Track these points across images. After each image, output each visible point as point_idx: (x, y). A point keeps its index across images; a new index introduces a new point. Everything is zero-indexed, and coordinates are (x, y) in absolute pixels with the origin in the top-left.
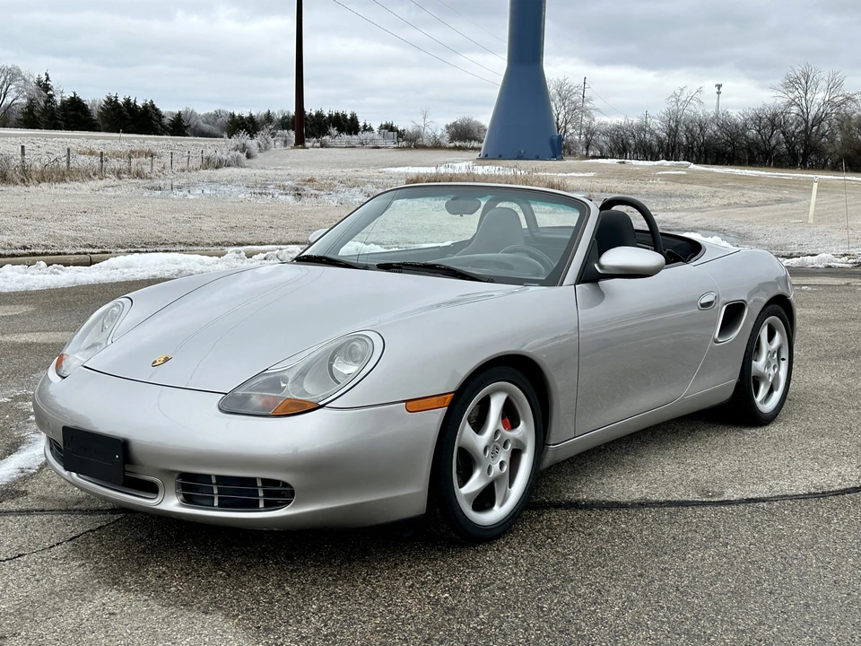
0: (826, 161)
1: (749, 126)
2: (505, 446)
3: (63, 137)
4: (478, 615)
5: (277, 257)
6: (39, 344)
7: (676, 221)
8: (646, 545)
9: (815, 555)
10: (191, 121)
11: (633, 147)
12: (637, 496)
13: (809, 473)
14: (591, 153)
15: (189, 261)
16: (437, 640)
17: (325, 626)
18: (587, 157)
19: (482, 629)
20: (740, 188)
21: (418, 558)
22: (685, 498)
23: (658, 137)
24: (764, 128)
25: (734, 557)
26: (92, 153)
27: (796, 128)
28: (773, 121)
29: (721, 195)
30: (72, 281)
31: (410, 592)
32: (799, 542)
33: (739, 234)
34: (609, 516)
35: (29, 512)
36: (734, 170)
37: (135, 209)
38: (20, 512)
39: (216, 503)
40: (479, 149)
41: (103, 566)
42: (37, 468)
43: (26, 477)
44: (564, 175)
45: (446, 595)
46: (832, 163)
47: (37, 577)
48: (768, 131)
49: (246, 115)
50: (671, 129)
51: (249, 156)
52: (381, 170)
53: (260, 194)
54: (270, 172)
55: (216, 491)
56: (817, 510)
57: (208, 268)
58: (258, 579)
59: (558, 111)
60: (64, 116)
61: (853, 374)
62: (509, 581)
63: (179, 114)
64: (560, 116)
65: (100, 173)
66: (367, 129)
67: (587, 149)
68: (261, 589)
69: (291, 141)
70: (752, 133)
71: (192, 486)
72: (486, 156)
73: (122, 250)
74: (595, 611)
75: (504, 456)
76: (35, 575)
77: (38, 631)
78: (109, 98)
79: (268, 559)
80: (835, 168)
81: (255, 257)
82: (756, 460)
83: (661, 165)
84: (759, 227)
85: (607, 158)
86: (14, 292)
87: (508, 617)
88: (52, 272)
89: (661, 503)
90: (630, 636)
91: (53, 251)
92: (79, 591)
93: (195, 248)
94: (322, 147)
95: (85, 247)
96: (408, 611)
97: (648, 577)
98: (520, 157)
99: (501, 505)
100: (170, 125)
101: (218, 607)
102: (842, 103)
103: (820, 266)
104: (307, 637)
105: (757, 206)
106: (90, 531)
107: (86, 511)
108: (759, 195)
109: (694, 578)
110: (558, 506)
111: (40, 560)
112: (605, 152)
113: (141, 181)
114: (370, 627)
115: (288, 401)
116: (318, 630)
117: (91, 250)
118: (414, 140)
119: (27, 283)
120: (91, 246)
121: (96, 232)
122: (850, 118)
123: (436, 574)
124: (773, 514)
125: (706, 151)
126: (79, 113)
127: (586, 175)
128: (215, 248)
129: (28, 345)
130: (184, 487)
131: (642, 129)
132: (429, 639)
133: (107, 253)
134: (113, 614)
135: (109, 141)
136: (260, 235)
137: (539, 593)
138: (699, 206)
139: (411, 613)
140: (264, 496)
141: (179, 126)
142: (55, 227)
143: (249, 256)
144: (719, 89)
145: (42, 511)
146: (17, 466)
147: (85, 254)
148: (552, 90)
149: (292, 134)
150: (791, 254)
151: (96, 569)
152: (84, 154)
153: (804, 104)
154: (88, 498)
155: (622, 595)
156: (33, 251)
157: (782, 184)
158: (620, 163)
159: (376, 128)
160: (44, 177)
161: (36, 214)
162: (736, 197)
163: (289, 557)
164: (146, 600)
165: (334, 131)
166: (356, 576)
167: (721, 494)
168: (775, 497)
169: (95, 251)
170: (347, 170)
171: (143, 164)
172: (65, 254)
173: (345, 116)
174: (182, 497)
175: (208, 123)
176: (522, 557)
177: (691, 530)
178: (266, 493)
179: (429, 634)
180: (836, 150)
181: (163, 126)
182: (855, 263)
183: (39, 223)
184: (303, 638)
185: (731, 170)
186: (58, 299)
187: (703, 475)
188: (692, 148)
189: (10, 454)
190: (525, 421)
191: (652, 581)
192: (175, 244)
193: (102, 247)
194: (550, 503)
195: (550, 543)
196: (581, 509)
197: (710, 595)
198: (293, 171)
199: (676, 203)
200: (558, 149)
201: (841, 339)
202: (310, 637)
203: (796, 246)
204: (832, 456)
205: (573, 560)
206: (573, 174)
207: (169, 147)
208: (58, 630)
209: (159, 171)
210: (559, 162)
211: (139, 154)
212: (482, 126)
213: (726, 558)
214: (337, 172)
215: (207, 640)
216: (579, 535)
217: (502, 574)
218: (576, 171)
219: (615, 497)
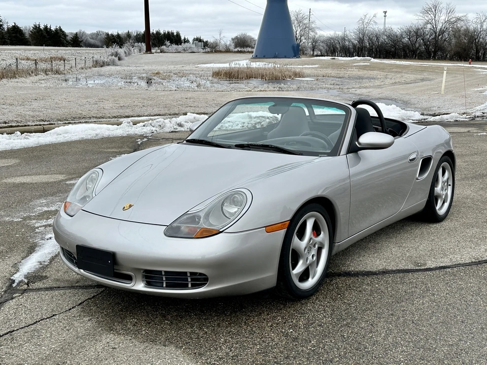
0: (446, 56)
1: (404, 36)
2: (314, 246)
3: (10, 50)
4: (311, 342)
5: (151, 124)
6: (28, 184)
7: (368, 94)
8: (391, 296)
9: (482, 299)
10: (83, 38)
11: (339, 49)
12: (381, 268)
13: (470, 250)
14: (315, 53)
15: (101, 128)
16: (292, 357)
17: (231, 351)
18: (313, 56)
19: (314, 350)
20: (400, 72)
21: (271, 309)
22: (406, 268)
23: (353, 44)
24: (412, 37)
25: (439, 302)
26: (28, 59)
27: (430, 37)
28: (417, 33)
29: (390, 77)
30: (37, 143)
31: (272, 329)
32: (472, 291)
33: (404, 102)
34: (368, 280)
35: (51, 289)
36: (396, 62)
37: (64, 96)
38: (47, 289)
39: (164, 286)
40: (252, 52)
41: (102, 320)
42: (49, 261)
43: (43, 267)
44: (301, 66)
45: (291, 330)
46: (450, 56)
47: (67, 328)
48: (414, 39)
49: (115, 34)
50: (360, 39)
51: (120, 59)
52: (196, 66)
53: (130, 82)
54: (133, 68)
55: (164, 279)
56: (478, 272)
57: (112, 132)
58: (188, 325)
59: (297, 30)
60: (9, 37)
61: (482, 188)
62: (323, 321)
63: (76, 34)
64: (298, 32)
65: (36, 72)
66: (186, 41)
67: (313, 51)
68: (191, 330)
69: (143, 50)
70: (406, 40)
71: (151, 277)
72: (256, 56)
73: (61, 122)
74: (372, 337)
75: (314, 251)
76: (66, 327)
77: (76, 360)
78: (35, 26)
79: (191, 313)
80: (451, 59)
81: (138, 124)
82: (440, 243)
83: (355, 60)
84: (414, 97)
85: (325, 56)
86: (5, 151)
87: (327, 342)
88: (25, 138)
89: (394, 271)
90: (393, 350)
91: (22, 124)
92: (92, 336)
93: (102, 120)
94: (161, 52)
95: (40, 121)
96: (273, 340)
97: (396, 315)
98: (276, 57)
99: (313, 278)
100: (71, 40)
101: (171, 342)
102: (456, 22)
103: (452, 120)
104: (222, 358)
105: (411, 83)
106: (89, 299)
107: (83, 287)
108: (412, 77)
109: (420, 315)
110: (339, 275)
111: (66, 318)
112: (323, 52)
113: (59, 76)
114: (254, 351)
115: (203, 229)
116: (227, 354)
117: (43, 123)
118: (215, 48)
119: (11, 145)
120: (43, 120)
121: (45, 112)
122: (460, 31)
123: (283, 318)
124: (455, 275)
125: (380, 51)
126: (18, 35)
127: (313, 66)
128: (113, 119)
129: (23, 184)
130: (146, 277)
131: (343, 39)
132: (288, 357)
133: (52, 124)
134: (115, 348)
135: (37, 52)
136: (138, 111)
137: (340, 327)
138: (379, 84)
139: (275, 342)
140: (191, 281)
141: (76, 41)
142: (20, 110)
143: (135, 124)
144: (385, 14)
145: (59, 287)
146: (37, 261)
147: (40, 125)
148: (293, 18)
149: (144, 46)
150: (435, 114)
151: (99, 322)
152: (24, 60)
153: (434, 23)
154: (82, 279)
155: (384, 326)
156: (10, 124)
157: (423, 70)
158: (332, 59)
159: (191, 41)
160: (4, 76)
161: (8, 102)
162: (398, 78)
163: (202, 311)
164: (130, 339)
165: (168, 43)
166: (240, 321)
167: (425, 264)
168: (454, 265)
169: (46, 123)
170: (177, 66)
171: (59, 65)
172: (29, 126)
173: (173, 33)
174: (145, 282)
175: (93, 39)
176: (327, 306)
177: (413, 287)
178: (192, 280)
179: (287, 354)
180: (452, 49)
181: (67, 41)
182: (470, 118)
183: (11, 107)
184: (220, 358)
185: (394, 62)
186: (31, 154)
187: (413, 253)
188: (372, 49)
189: (31, 253)
190: (323, 231)
191: (399, 318)
192: (90, 118)
193: (49, 121)
194: (335, 273)
195: (340, 297)
196: (352, 276)
197: (430, 325)
198: (146, 68)
199: (366, 83)
200: (297, 51)
201: (471, 167)
202: (224, 358)
203: (436, 108)
204: (480, 239)
205: (354, 307)
206: (306, 66)
207: (73, 54)
208: (87, 359)
209: (69, 70)
210: (297, 59)
211: (55, 59)
212: (252, 38)
213: (435, 303)
214: (171, 67)
215: (169, 361)
216: (355, 292)
217: (318, 317)
218: (308, 64)
219: (369, 269)
